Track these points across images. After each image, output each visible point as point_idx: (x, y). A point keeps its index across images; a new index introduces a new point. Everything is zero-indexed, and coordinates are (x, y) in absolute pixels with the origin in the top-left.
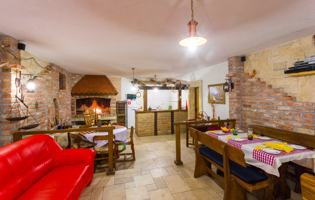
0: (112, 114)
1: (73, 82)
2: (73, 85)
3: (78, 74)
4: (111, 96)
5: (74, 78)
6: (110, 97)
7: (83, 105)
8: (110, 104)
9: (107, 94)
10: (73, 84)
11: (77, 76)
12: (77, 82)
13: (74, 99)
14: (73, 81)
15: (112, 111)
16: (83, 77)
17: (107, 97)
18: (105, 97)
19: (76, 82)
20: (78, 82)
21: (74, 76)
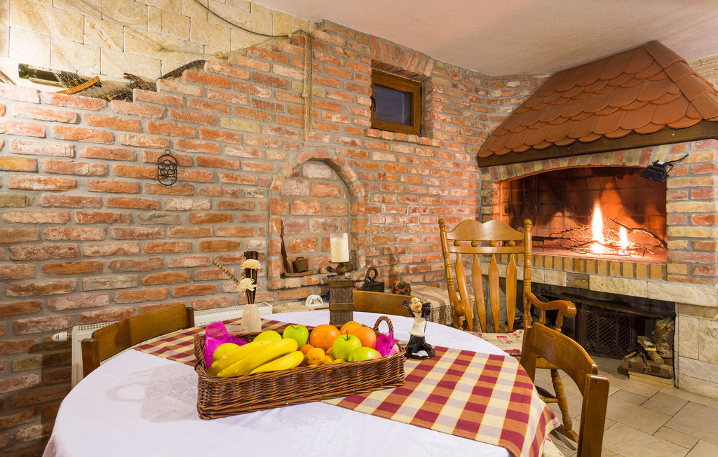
0: (684, 269)
1: (493, 115)
2: (492, 126)
3: (515, 78)
4: (673, 151)
5: (497, 93)
6: (662, 154)
7: (559, 214)
8: (663, 202)
9: (647, 141)
10: (493, 119)
11: (512, 84)
12: (510, 111)
13: (489, 182)
14: (494, 110)
15: (684, 244)
16: (539, 83)
17: (642, 161)
18: (633, 159)
19: (507, 110)
20: (515, 113)
21: (496, 88)
